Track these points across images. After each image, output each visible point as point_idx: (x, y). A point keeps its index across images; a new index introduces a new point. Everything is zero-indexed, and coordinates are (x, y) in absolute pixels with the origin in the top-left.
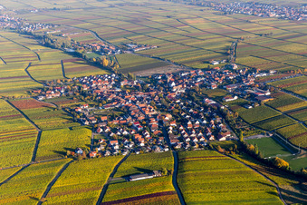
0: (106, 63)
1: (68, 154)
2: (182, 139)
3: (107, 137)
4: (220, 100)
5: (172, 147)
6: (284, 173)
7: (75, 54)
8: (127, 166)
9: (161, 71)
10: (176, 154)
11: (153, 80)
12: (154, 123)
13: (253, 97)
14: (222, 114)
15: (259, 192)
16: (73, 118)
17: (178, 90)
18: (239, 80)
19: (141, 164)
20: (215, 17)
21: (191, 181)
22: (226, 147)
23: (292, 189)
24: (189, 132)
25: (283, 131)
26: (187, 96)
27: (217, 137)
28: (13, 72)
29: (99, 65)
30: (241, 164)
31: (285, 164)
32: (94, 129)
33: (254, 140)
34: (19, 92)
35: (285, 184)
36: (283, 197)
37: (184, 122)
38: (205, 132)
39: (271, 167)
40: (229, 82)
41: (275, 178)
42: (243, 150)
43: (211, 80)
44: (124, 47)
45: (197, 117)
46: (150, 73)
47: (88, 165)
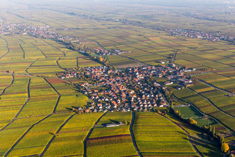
0: (101, 60)
1: (74, 110)
2: (138, 105)
3: (97, 102)
4: (163, 84)
5: (132, 109)
6: (194, 127)
7: (85, 54)
8: (105, 119)
9: (131, 66)
10: (134, 113)
11: (127, 71)
12: (124, 95)
13: (182, 83)
14: (163, 92)
15: (178, 138)
16: (79, 90)
17: (140, 77)
18: (175, 73)
19: (113, 118)
20: (166, 37)
21: (140, 129)
22: (163, 111)
23: (197, 137)
24: (143, 101)
25: (196, 103)
26: (145, 80)
27: (158, 105)
29: (97, 60)
30: (170, 121)
31: (195, 122)
32: (90, 97)
33: (179, 108)
35: (193, 134)
36: (191, 141)
37: (140, 95)
38: (152, 102)
39: (187, 123)
40: (169, 74)
41: (188, 130)
42: (172, 113)
43: (159, 72)
44: (113, 51)
45: (149, 93)
46: (125, 66)
47: (84, 117)
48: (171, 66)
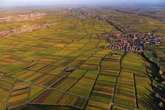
0: (122, 30)
1: (103, 47)
2: (129, 49)
3: (113, 46)
4: (144, 42)
5: (126, 50)
6: (150, 62)
7: (116, 27)
8: (113, 52)
9: (134, 33)
10: (125, 52)
11: (131, 35)
12: (125, 44)
13: (154, 43)
14: (143, 45)
15: (140, 65)
16: (108, 40)
17: (135, 38)
18: (153, 38)
19: (116, 53)
20: (158, 22)
21: (125, 58)
22: (139, 53)
23: (149, 66)
24: (132, 48)
25: (157, 52)
26: (137, 40)
27: (138, 50)
28: (102, 30)
29: (120, 30)
30: (140, 57)
31: (151, 60)
32: (111, 44)
33: (147, 53)
34: (100, 34)
35: (148, 64)
36: (145, 67)
37: (132, 46)
38: (135, 49)
39: (148, 60)
40: (150, 38)
41: (146, 62)
42: (142, 55)
43: (145, 37)
44: (128, 27)
45: (136, 45)
47: (105, 50)
48: (152, 35)
